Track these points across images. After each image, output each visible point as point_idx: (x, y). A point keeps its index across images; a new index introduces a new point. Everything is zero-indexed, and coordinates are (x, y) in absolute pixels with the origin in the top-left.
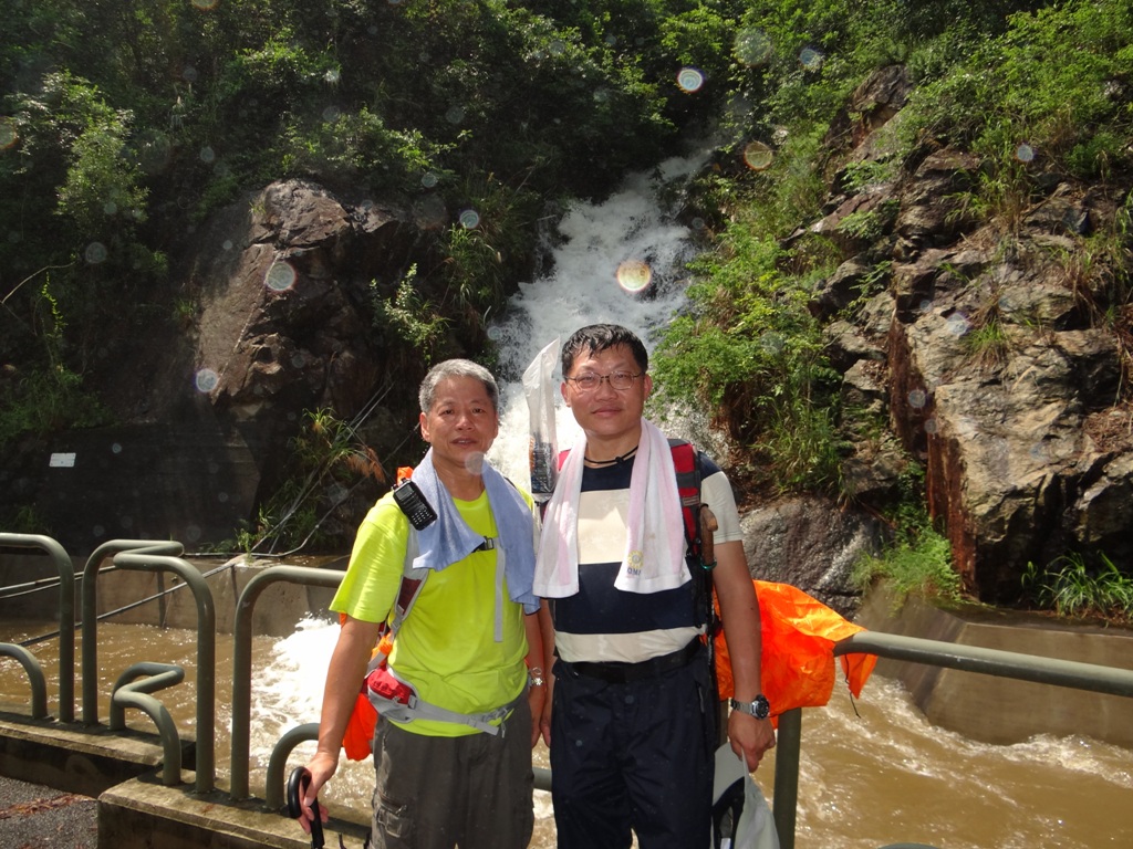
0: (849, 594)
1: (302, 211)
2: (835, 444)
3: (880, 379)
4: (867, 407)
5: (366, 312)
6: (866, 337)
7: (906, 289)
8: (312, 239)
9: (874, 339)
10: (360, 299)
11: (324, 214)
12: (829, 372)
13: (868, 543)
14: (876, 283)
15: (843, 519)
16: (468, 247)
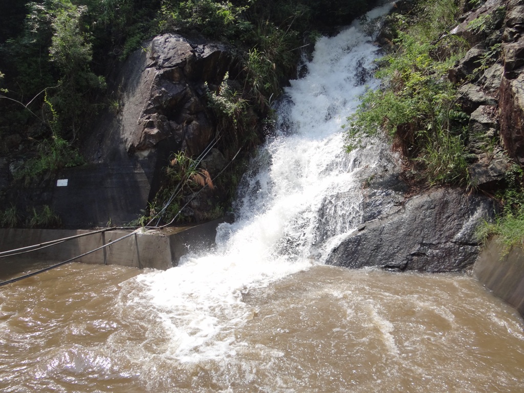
0: (474, 245)
1: (170, 49)
2: (465, 156)
3: (493, 115)
4: (485, 133)
5: (205, 99)
6: (484, 92)
8: (174, 63)
9: (489, 92)
10: (201, 93)
11: (181, 50)
12: (461, 115)
13: (486, 214)
14: (491, 58)
15: (469, 200)
16: (259, 62)
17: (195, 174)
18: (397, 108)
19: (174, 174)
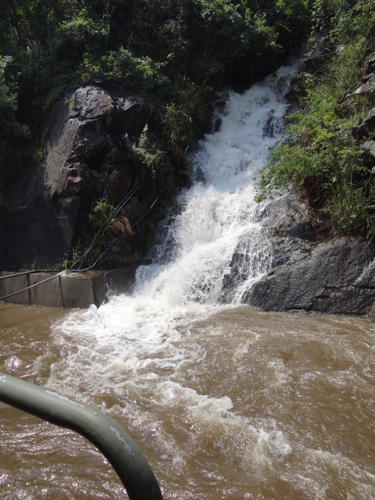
0: (373, 288)
1: (92, 101)
2: (366, 207)
5: (125, 150)
8: (96, 115)
10: (121, 144)
11: (102, 102)
12: (363, 169)
15: (369, 247)
16: (175, 116)
17: (116, 221)
18: (305, 162)
19: (95, 221)
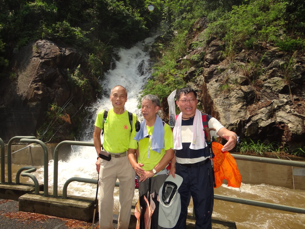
1: (47, 49)
6: (197, 86)
7: (207, 74)
8: (50, 57)
9: (199, 87)
10: (65, 74)
11: (54, 50)
14: (199, 73)
